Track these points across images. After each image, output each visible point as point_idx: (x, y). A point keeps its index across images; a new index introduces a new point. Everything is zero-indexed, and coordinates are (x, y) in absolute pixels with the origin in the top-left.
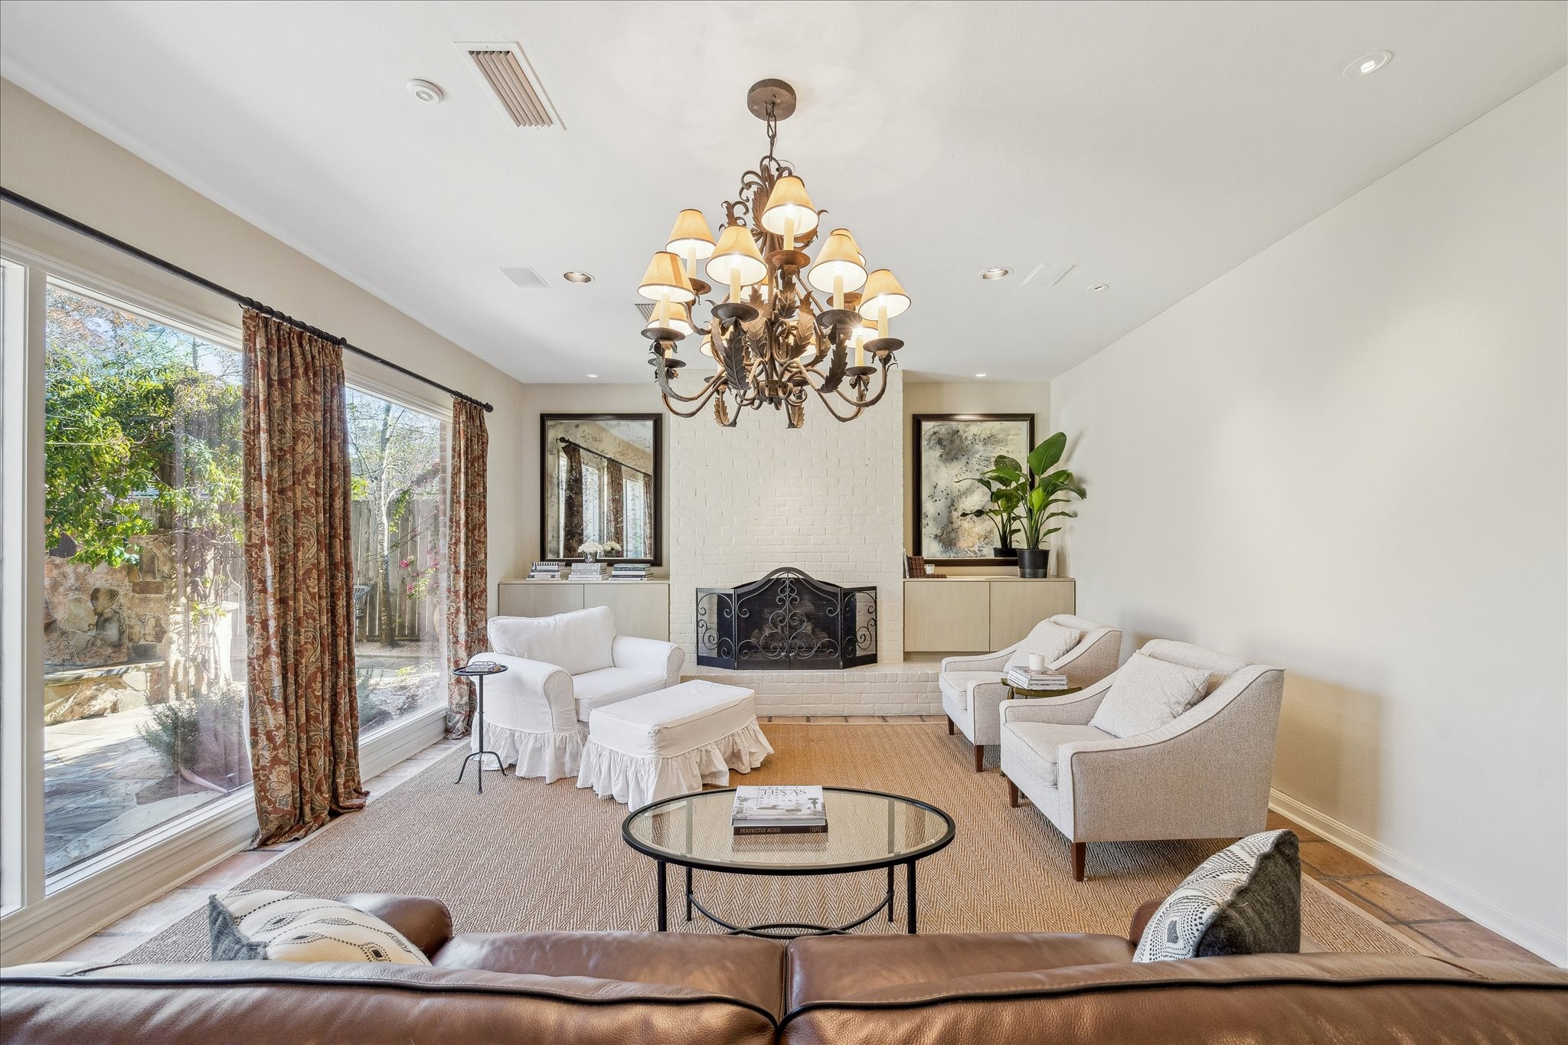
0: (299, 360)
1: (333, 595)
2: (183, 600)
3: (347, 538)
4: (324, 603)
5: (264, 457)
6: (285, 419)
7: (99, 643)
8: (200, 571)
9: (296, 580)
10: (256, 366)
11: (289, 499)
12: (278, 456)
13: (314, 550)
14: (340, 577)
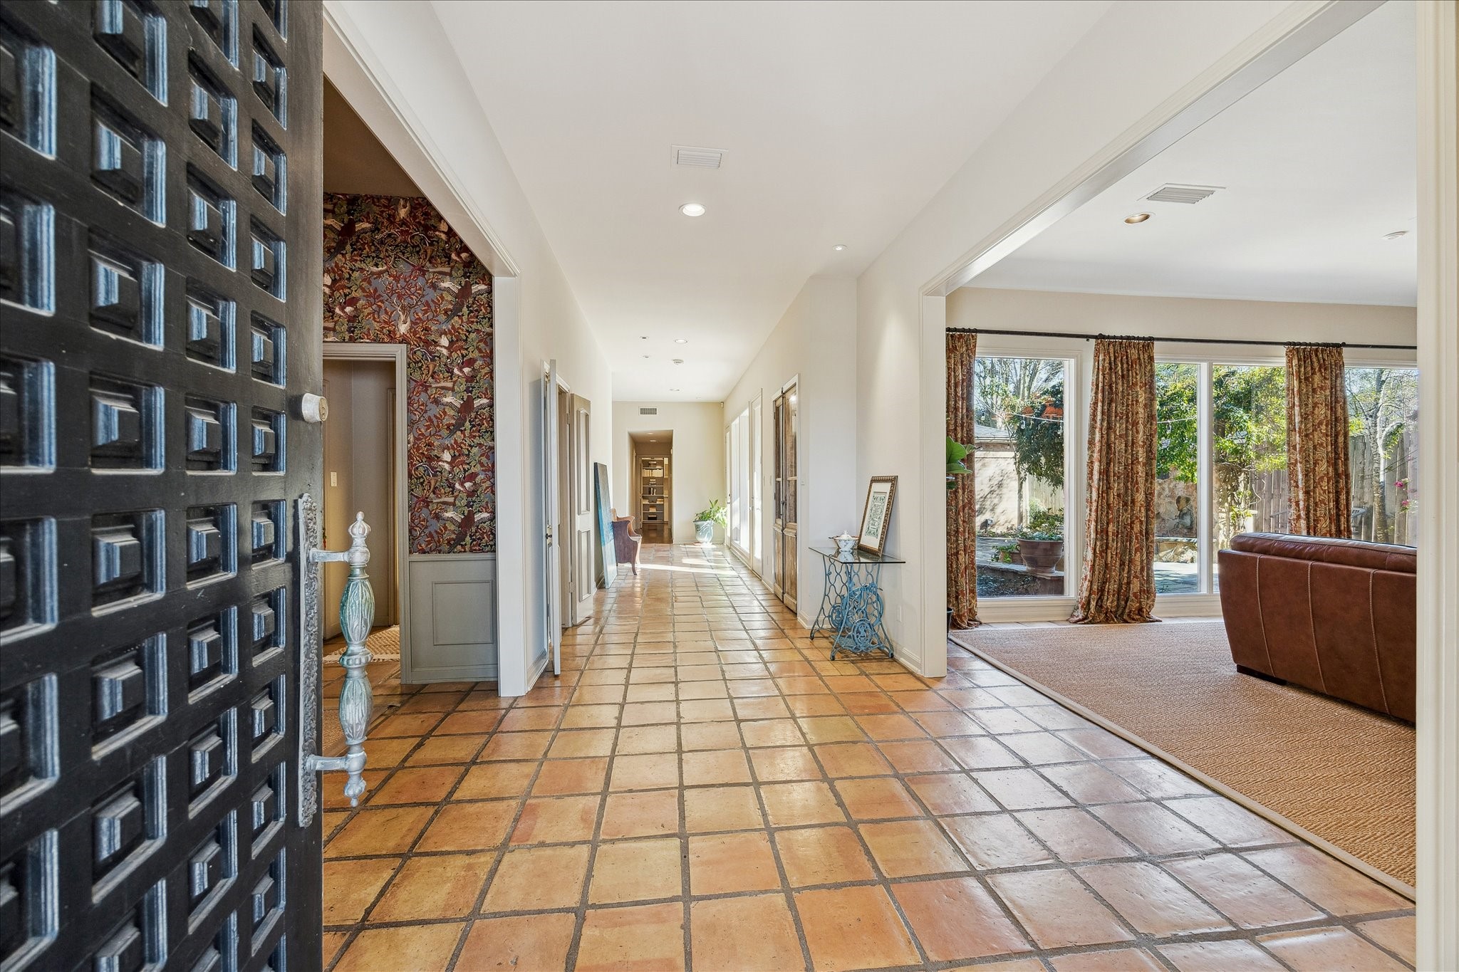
0: (1316, 364)
1: (1337, 492)
2: (1226, 505)
3: (1347, 459)
4: (1331, 495)
5: (1297, 419)
6: (1308, 398)
7: (1180, 526)
8: (1235, 488)
9: (1314, 482)
10: (1293, 374)
11: (1311, 440)
12: (1305, 418)
13: (1325, 466)
14: (1342, 483)
